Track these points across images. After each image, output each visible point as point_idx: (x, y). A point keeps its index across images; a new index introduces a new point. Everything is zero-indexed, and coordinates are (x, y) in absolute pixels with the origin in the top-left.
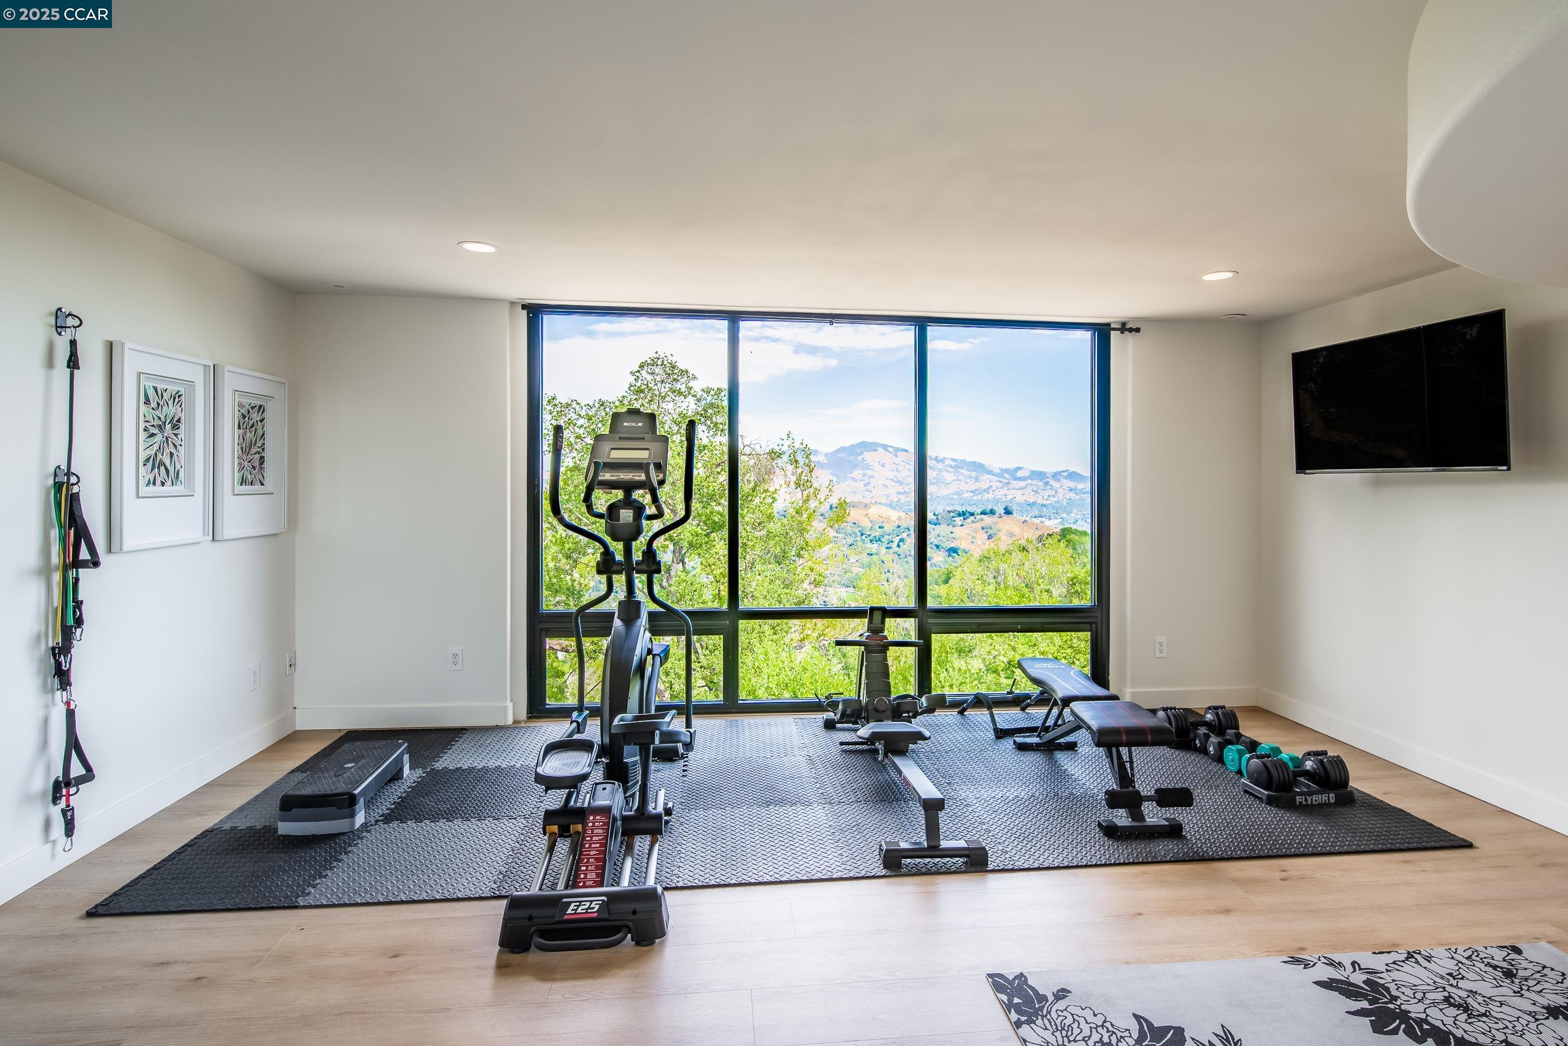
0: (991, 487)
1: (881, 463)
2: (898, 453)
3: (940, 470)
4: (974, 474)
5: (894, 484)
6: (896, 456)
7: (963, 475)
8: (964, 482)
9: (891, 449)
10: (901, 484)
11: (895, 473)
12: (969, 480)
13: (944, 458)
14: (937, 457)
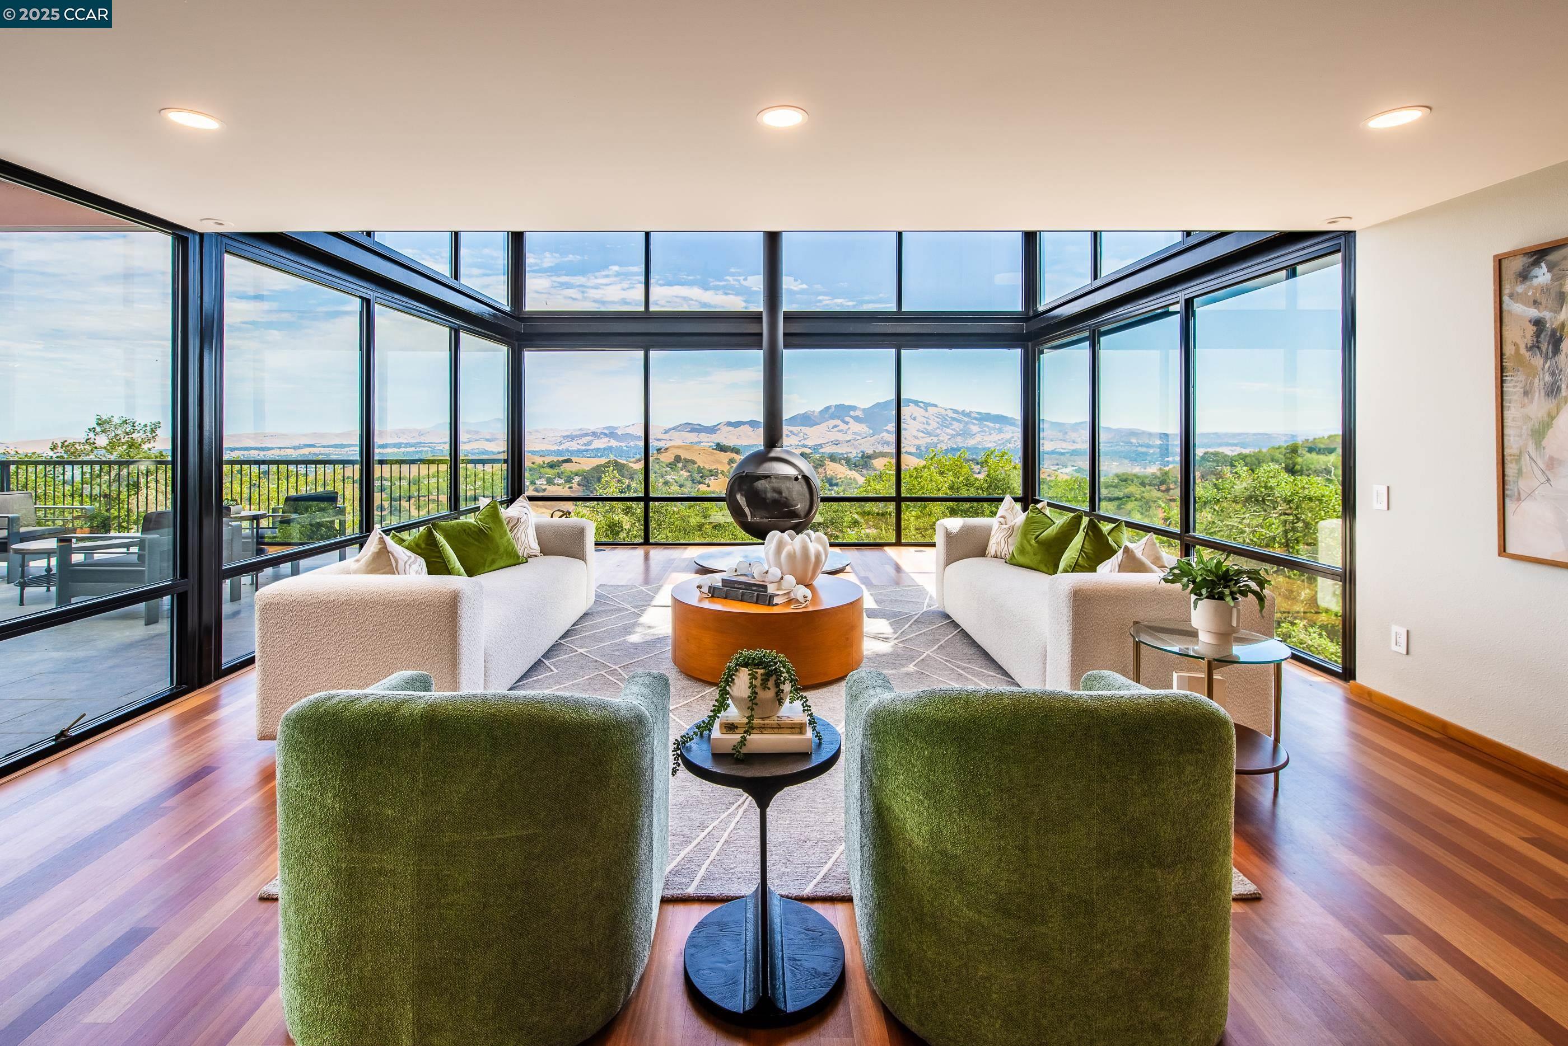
0: (1013, 437)
1: (912, 417)
2: (929, 408)
3: (967, 423)
4: (997, 426)
5: (923, 435)
6: (926, 410)
7: (988, 427)
8: (988, 433)
9: (922, 405)
10: (930, 436)
11: (926, 426)
12: (993, 432)
13: (970, 412)
14: (964, 411)
